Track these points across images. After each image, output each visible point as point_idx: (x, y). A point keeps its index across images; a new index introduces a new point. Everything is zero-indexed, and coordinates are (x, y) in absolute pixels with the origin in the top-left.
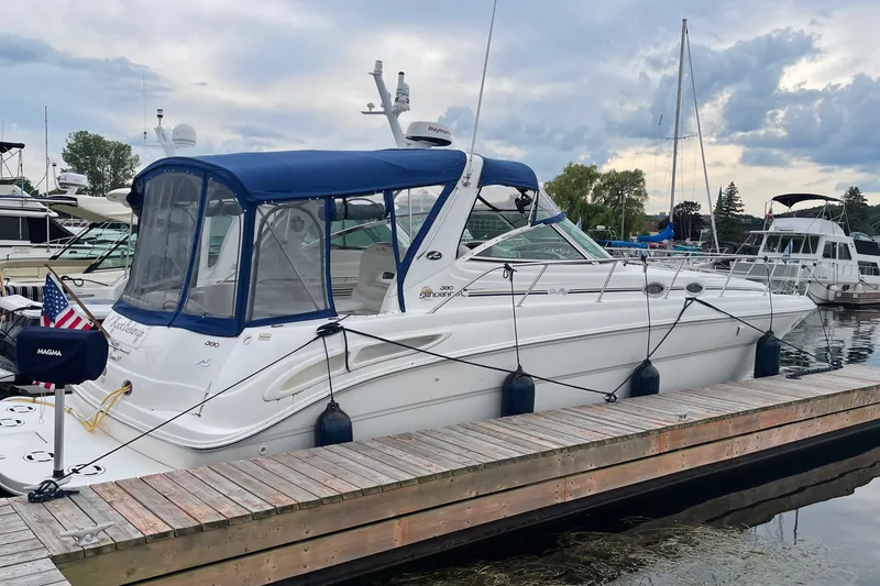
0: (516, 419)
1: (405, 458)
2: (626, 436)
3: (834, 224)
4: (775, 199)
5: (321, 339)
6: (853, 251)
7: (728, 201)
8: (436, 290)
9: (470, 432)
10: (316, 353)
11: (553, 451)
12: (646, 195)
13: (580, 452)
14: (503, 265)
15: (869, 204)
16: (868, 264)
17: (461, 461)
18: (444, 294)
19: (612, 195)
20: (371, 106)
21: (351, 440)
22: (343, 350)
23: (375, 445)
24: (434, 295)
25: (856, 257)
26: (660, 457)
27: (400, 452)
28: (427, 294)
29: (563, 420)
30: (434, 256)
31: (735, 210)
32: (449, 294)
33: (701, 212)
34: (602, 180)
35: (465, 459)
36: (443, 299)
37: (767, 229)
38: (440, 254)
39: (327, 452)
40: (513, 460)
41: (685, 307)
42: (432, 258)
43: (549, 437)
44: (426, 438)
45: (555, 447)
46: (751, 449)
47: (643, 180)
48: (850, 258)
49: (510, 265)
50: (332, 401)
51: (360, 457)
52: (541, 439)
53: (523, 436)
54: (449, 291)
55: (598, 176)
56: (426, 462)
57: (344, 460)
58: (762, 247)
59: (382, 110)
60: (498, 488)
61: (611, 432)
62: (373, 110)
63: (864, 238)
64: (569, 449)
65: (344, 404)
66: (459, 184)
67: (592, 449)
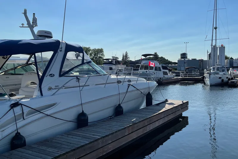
0: (83, 129)
1: (48, 150)
2: (120, 130)
3: (157, 62)
4: (142, 55)
5: (12, 109)
6: (161, 69)
7: (126, 56)
8: (53, 87)
9: (69, 136)
10: (11, 115)
11: (99, 139)
12: (104, 55)
13: (107, 138)
14: (76, 77)
15: (159, 56)
16: (165, 72)
17: (69, 148)
18: (56, 89)
19: (95, 55)
20: (23, 24)
21: (26, 146)
22: (21, 112)
23: (36, 146)
24: (53, 89)
25: (162, 70)
26: (129, 135)
27: (46, 147)
28: (50, 89)
29: (99, 127)
30: (52, 75)
31: (128, 59)
32: (58, 88)
33: (119, 60)
34: (92, 51)
35: (70, 147)
36: (55, 90)
37: (141, 63)
38: (54, 75)
39: (17, 152)
40: (86, 144)
41: (128, 87)
42: (51, 76)
43: (96, 134)
44: (54, 140)
45: (99, 137)
46: (151, 128)
47: (103, 51)
48: (161, 71)
49: (78, 77)
50: (18, 132)
51: (30, 152)
52: (94, 135)
53: (88, 135)
54: (58, 87)
55: (90, 50)
56: (57, 150)
57: (25, 154)
58: (139, 68)
59: (27, 26)
60: (82, 155)
61: (115, 129)
62: (24, 26)
63: (164, 65)
64: (103, 137)
65: (22, 132)
66: (59, 51)
67: (110, 136)
